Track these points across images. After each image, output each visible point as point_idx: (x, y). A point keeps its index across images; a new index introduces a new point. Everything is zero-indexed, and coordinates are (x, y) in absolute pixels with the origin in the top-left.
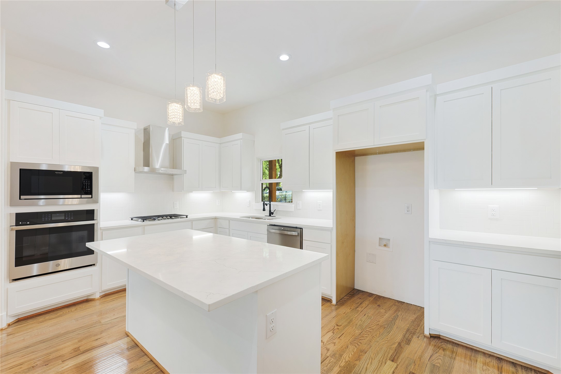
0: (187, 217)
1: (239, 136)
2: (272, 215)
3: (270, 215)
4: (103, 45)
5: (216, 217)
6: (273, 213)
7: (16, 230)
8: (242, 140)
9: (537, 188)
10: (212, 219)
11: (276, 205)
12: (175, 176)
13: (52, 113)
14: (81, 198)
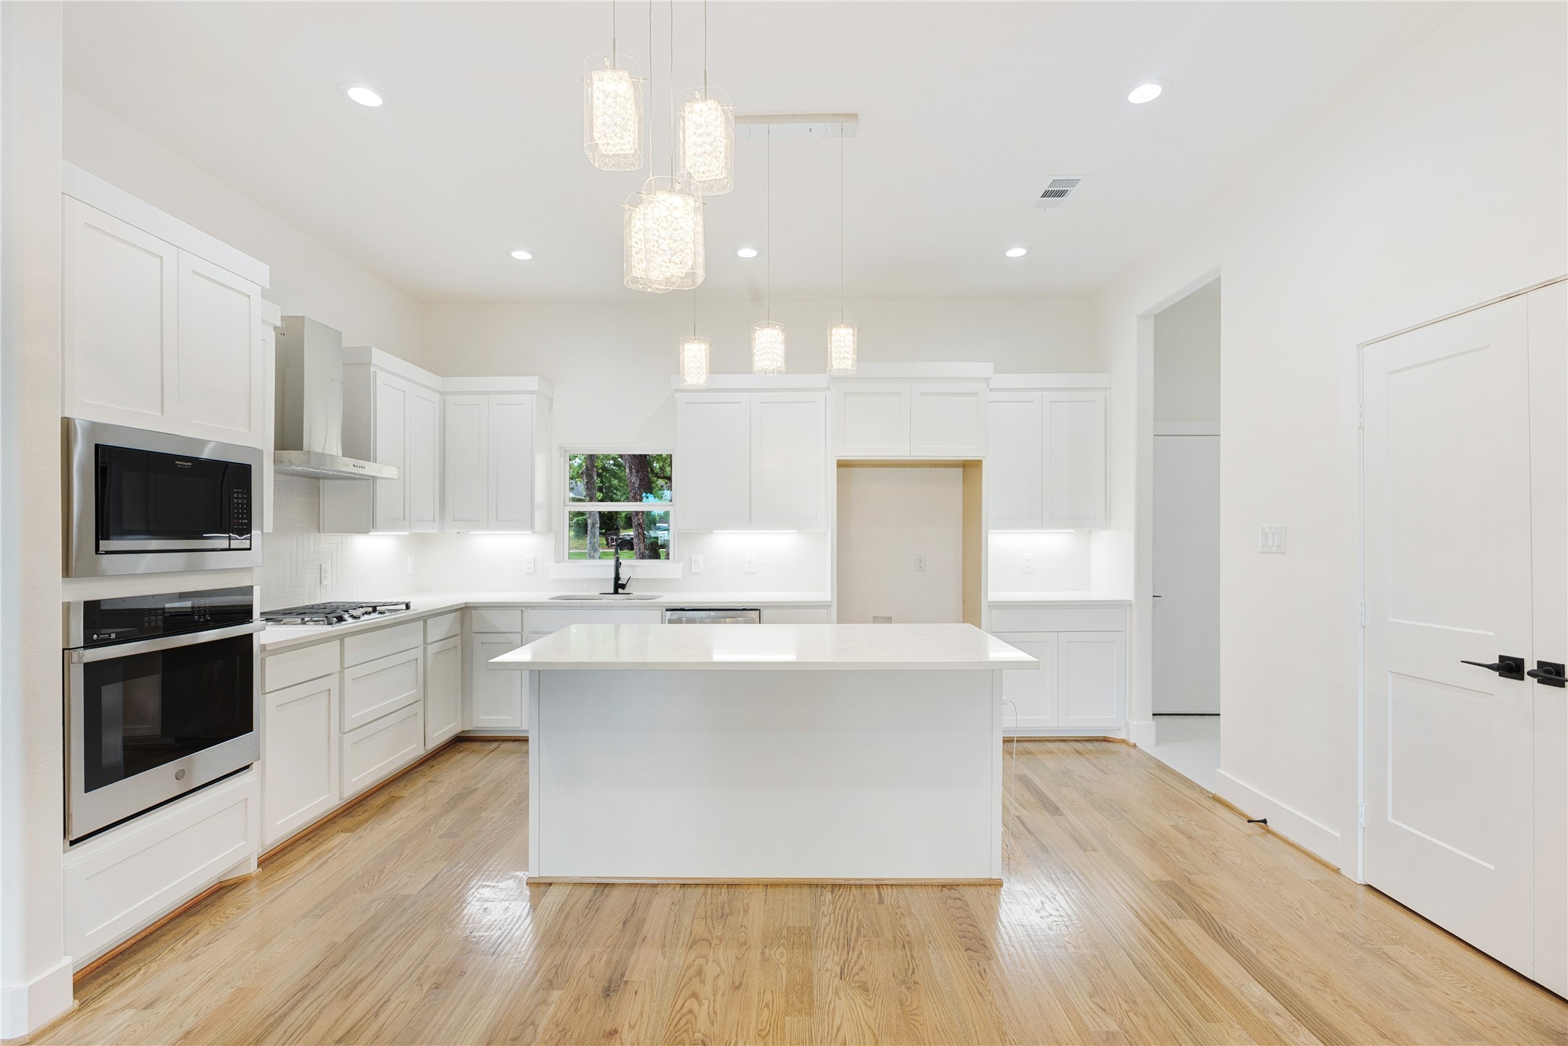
0: (408, 607)
1: (531, 382)
2: (620, 590)
3: (616, 592)
4: (365, 96)
5: (466, 603)
6: (623, 586)
7: (85, 664)
8: (534, 396)
9: (1073, 531)
10: (456, 610)
11: (630, 565)
12: (326, 481)
13: (162, 258)
14: (229, 549)
